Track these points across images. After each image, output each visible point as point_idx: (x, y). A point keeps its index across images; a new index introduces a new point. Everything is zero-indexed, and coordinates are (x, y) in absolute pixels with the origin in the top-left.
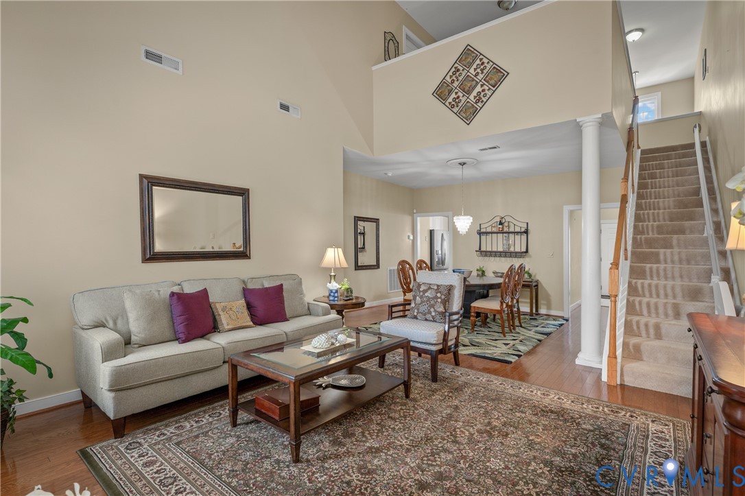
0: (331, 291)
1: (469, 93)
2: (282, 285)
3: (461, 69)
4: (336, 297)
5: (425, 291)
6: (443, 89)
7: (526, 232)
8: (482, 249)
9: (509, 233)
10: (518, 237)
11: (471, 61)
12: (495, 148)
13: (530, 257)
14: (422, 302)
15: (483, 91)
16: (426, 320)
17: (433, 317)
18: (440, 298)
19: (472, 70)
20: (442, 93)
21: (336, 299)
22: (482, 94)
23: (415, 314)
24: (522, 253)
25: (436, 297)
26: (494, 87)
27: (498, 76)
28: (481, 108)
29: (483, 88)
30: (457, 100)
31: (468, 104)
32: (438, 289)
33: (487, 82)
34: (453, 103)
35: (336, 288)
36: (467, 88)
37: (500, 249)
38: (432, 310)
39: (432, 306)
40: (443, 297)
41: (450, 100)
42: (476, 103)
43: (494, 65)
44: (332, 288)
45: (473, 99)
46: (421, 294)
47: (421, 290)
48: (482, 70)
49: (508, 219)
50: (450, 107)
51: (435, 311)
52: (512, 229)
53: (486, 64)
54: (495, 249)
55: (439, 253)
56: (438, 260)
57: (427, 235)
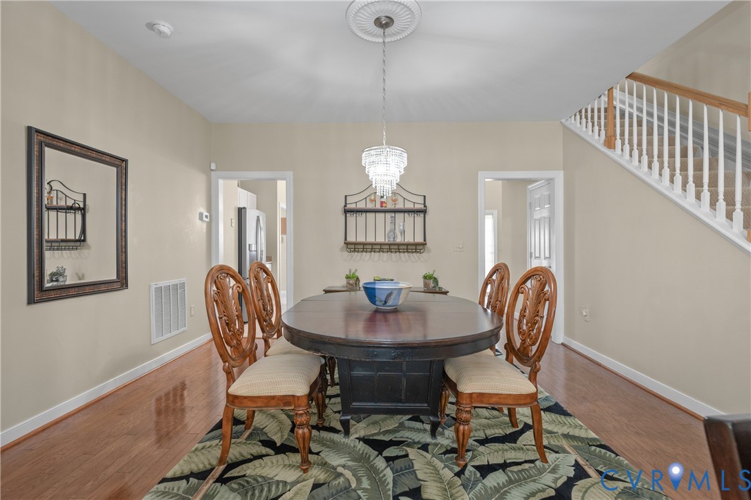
7: (424, 211)
8: (348, 240)
9: (395, 211)
10: (409, 218)
24: (417, 244)
37: (380, 239)
52: (400, 207)
54: (371, 239)
55: (253, 248)
56: (251, 260)
57: (234, 216)
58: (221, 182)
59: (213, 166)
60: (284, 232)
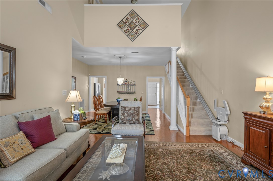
0: (76, 115)
1: (133, 28)
2: (49, 116)
3: (130, 18)
4: (78, 118)
5: (129, 111)
6: (121, 24)
7: (135, 85)
8: (119, 91)
9: (129, 85)
10: (132, 87)
11: (134, 17)
12: (138, 53)
13: (136, 93)
14: (128, 116)
15: (139, 29)
16: (130, 123)
17: (134, 122)
18: (136, 113)
19: (134, 20)
20: (120, 25)
21: (79, 119)
22: (138, 31)
23: (125, 121)
24: (133, 92)
25: (135, 113)
26: (143, 29)
27: (144, 25)
28: (138, 36)
29: (139, 28)
30: (128, 31)
31: (133, 33)
32: (135, 109)
33: (141, 27)
34: (126, 31)
35: (78, 113)
36: (132, 27)
37: (126, 91)
38: (133, 119)
39: (133, 117)
40: (137, 112)
41: (125, 29)
42: (136, 33)
43: (143, 21)
44: (75, 114)
45: (134, 32)
46: (127, 112)
47: (127, 110)
48: (138, 21)
49: (128, 80)
50: (125, 32)
51: (135, 119)
52: (130, 84)
53: (140, 20)
54: (123, 91)
55: (98, 92)
56: (97, 95)
57: (93, 85)
58: (91, 78)
59: (89, 75)
60: (105, 88)
